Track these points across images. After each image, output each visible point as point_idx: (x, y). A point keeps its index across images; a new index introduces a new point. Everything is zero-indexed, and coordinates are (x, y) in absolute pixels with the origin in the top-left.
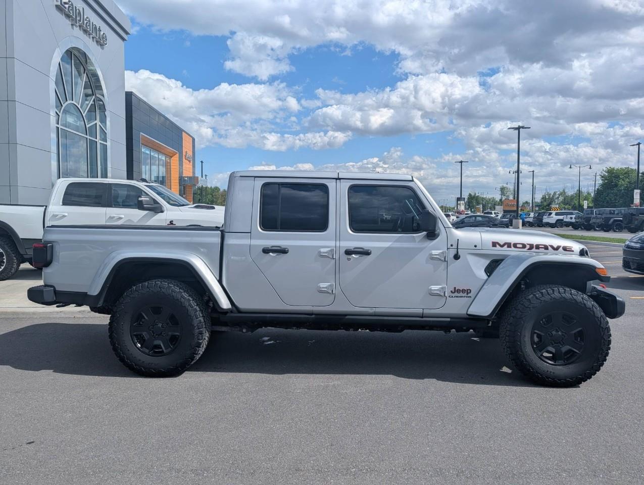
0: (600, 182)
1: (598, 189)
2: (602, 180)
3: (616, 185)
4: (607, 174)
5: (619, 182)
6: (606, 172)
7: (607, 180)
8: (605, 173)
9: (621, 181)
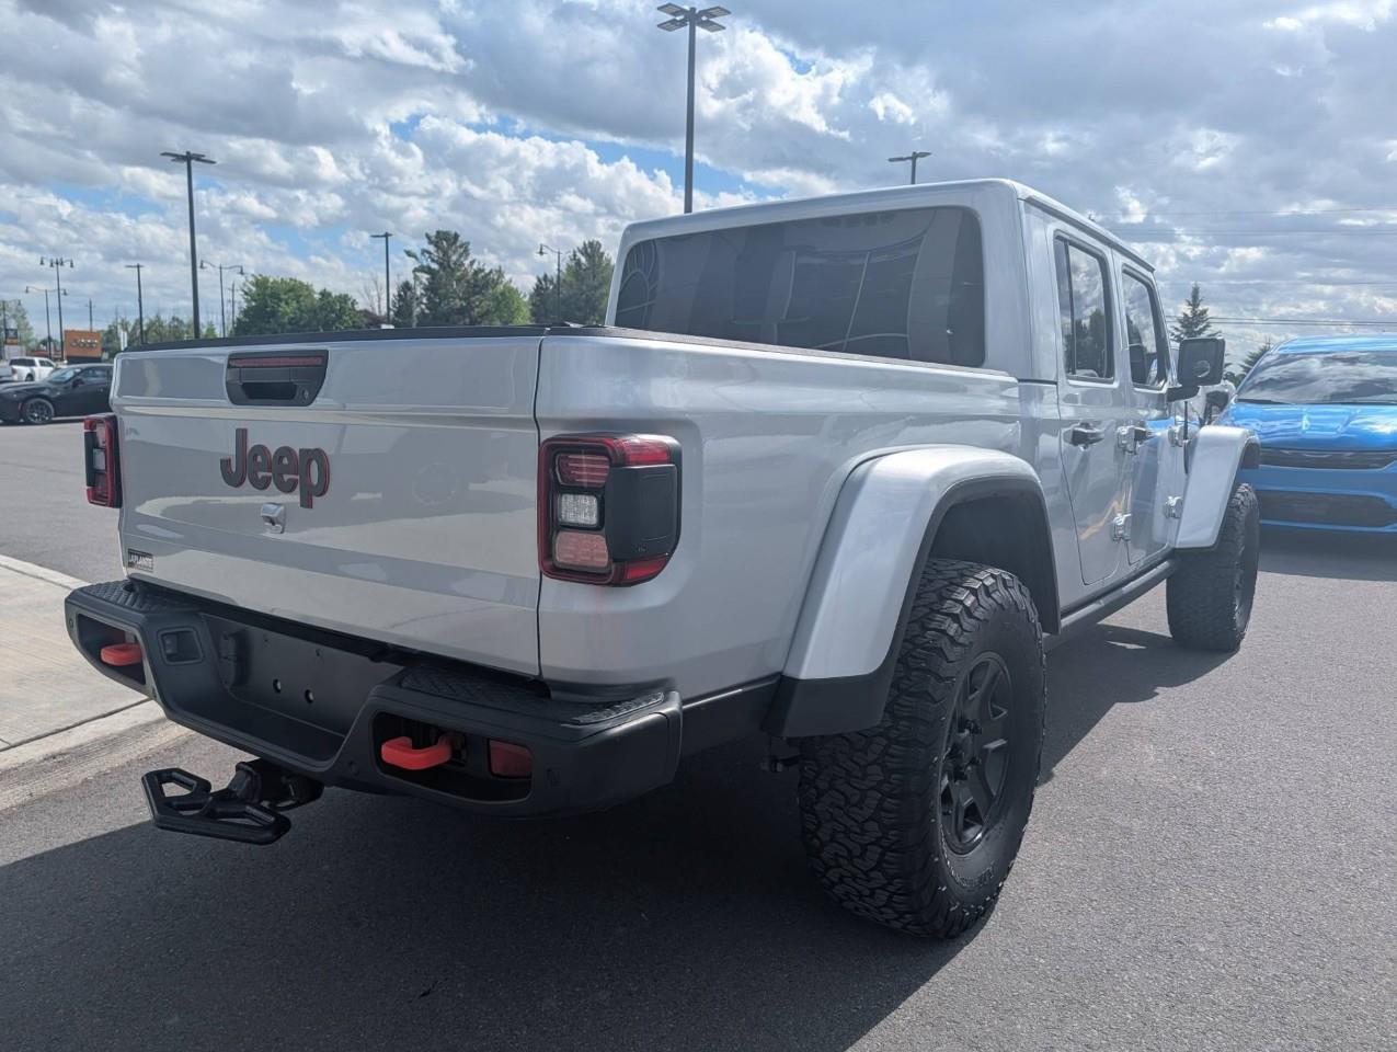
0: (242, 302)
1: (238, 319)
2: (247, 301)
3: (274, 313)
4: (254, 289)
5: (279, 306)
6: (253, 285)
7: (255, 301)
8: (251, 287)
9: (283, 304)
